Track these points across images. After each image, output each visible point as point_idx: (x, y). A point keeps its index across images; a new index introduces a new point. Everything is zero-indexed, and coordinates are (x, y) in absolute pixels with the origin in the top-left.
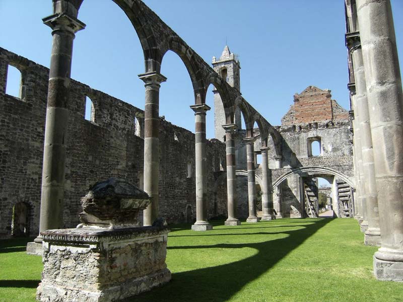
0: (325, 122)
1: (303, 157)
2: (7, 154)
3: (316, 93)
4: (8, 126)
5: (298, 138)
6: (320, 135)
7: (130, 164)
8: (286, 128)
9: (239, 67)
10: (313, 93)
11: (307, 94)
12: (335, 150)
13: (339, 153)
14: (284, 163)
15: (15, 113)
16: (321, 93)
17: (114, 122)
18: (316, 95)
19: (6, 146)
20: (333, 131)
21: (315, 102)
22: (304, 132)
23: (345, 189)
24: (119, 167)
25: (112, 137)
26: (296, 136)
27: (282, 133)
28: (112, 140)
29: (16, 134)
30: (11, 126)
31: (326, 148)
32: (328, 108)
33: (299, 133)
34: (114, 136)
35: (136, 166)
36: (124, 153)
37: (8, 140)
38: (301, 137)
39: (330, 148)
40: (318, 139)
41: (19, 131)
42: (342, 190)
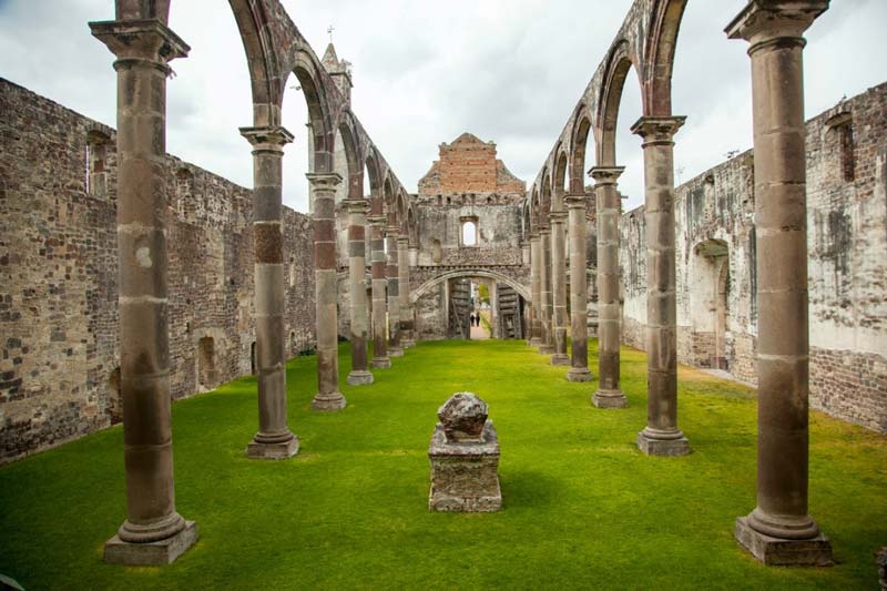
0: (487, 194)
1: (451, 247)
2: (97, 295)
3: (475, 145)
4: (95, 249)
5: (445, 217)
6: (478, 214)
7: (228, 279)
8: (427, 199)
9: (351, 86)
10: (470, 146)
11: (461, 146)
12: (498, 238)
13: (504, 243)
14: (421, 254)
15: (101, 226)
16: (483, 147)
17: (209, 214)
18: (474, 149)
19: (94, 282)
20: (497, 210)
21: (472, 161)
22: (454, 207)
23: (509, 298)
24: (218, 287)
25: (208, 240)
26: (443, 212)
27: (420, 206)
28: (208, 244)
29: (104, 259)
30: (98, 247)
31: (485, 235)
32: (491, 171)
33: (447, 209)
34: (209, 237)
35: (235, 281)
36: (221, 263)
37: (96, 272)
38: (449, 215)
39: (491, 236)
40: (474, 219)
41: (107, 254)
42: (505, 298)
